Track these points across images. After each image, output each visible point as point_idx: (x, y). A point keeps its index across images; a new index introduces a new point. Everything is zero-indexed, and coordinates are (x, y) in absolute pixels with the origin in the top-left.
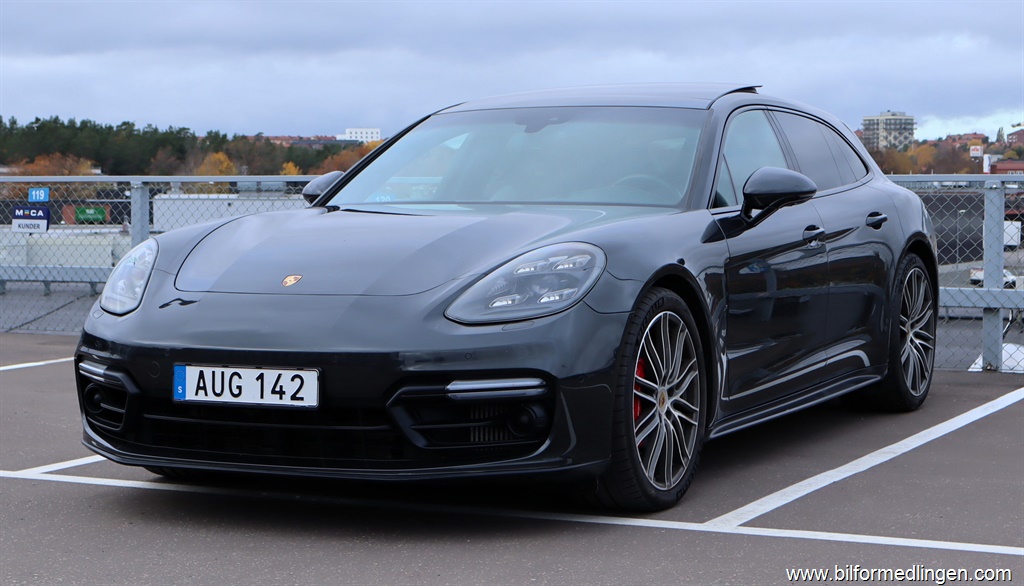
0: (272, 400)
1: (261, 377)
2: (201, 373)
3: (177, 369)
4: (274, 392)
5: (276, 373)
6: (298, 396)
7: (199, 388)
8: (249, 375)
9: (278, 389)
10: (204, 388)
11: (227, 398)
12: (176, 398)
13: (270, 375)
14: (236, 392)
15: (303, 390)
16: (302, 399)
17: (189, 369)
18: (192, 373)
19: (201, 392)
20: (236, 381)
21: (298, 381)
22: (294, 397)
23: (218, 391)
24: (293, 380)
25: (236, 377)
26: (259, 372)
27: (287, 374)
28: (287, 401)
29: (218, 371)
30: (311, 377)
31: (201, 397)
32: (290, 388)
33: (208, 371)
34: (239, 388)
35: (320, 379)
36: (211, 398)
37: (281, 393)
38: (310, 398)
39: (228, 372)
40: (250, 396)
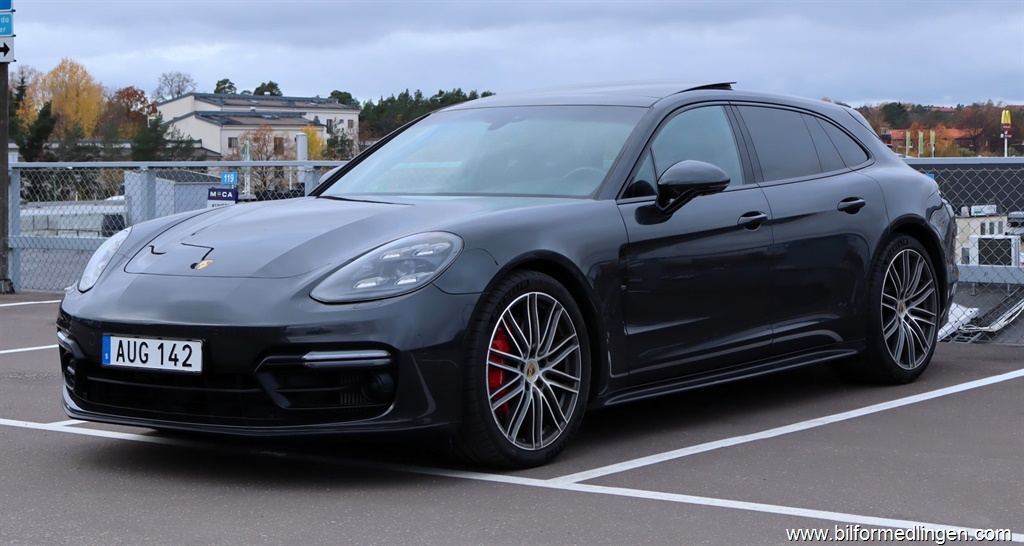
0: (169, 366)
1: (161, 346)
2: (121, 342)
3: (104, 338)
4: (170, 359)
5: (172, 343)
6: (188, 363)
7: (119, 355)
8: (153, 344)
9: (173, 357)
10: (122, 355)
11: (138, 364)
12: (104, 363)
13: (168, 344)
14: (144, 359)
15: (191, 357)
16: (190, 365)
17: (112, 338)
18: (114, 341)
19: (121, 358)
20: (144, 350)
21: (187, 350)
22: (185, 364)
23: (132, 358)
24: (184, 349)
25: (144, 346)
26: (161, 342)
27: (181, 344)
28: (180, 367)
29: (132, 340)
30: (197, 347)
31: (120, 363)
32: (182, 355)
33: (125, 341)
34: (146, 355)
35: (204, 348)
36: (127, 364)
37: (176, 360)
38: (196, 366)
39: (139, 341)
40: (154, 364)
